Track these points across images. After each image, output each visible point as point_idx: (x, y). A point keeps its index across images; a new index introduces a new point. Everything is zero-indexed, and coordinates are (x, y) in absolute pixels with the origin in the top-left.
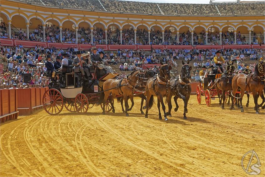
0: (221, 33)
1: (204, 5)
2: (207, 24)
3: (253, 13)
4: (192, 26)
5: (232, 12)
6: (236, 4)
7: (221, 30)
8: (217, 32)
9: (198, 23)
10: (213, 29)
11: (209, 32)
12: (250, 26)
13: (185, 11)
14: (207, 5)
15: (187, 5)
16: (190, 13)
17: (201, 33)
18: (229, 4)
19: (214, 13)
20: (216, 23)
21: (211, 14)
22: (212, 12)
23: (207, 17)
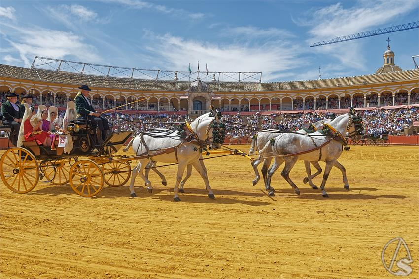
0: (41, 96)
1: (25, 69)
2: (28, 86)
3: (70, 82)
4: (13, 87)
5: (52, 79)
6: (55, 72)
7: (41, 93)
8: (38, 94)
9: (19, 85)
10: (33, 91)
11: (29, 93)
12: (68, 92)
13: (5, 72)
14: (29, 69)
15: (7, 67)
16: (10, 74)
17: (22, 94)
18: (49, 71)
19: (35, 77)
20: (37, 87)
21: (32, 78)
22: (33, 76)
23: (29, 81)
